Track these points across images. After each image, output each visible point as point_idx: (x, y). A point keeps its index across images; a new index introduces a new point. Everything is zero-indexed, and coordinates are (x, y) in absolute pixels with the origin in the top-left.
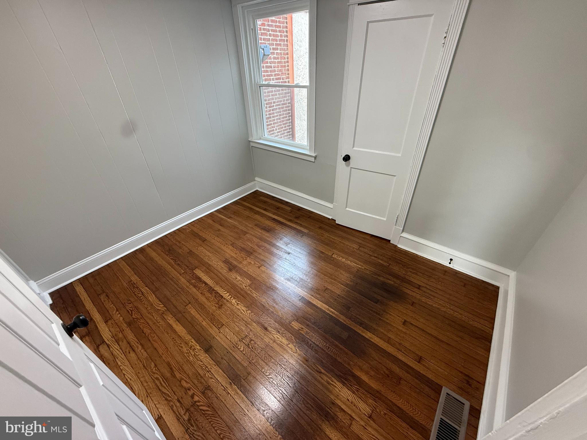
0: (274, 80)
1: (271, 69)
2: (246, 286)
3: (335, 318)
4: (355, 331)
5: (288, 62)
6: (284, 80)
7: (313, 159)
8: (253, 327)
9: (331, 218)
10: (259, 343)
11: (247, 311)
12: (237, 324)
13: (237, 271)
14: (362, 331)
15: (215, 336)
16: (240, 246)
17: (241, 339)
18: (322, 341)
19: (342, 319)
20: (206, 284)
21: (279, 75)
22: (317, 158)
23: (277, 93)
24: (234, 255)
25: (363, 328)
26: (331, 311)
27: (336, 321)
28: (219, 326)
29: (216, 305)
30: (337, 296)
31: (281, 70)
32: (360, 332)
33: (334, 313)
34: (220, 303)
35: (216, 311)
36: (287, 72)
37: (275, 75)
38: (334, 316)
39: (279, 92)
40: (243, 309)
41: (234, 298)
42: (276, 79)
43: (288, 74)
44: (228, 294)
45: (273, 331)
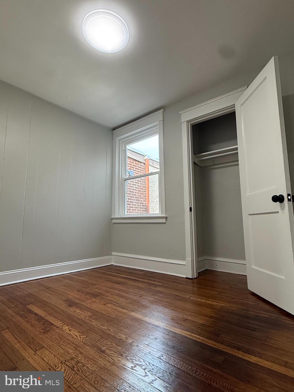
0: (135, 200)
1: (133, 193)
2: (85, 317)
3: (201, 343)
4: (233, 355)
5: (145, 192)
6: (142, 202)
7: (164, 221)
8: (85, 349)
9: (185, 277)
10: (89, 366)
11: (81, 336)
12: (63, 347)
13: (78, 307)
14: (243, 355)
15: (27, 358)
16: (87, 292)
17: (64, 362)
18: (185, 364)
19: (210, 343)
20: (36, 314)
21: (138, 198)
22: (168, 219)
23: (137, 209)
24: (78, 297)
25: (242, 351)
26: (195, 337)
27: (203, 346)
28: (37, 349)
29: (41, 330)
30: (201, 325)
31: (140, 196)
32: (240, 356)
33: (199, 339)
34: (48, 329)
35: (40, 336)
36: (144, 198)
37: (136, 197)
38: (199, 341)
39: (138, 209)
40: (76, 334)
41: (67, 325)
42: (136, 200)
43: (145, 199)
44: (61, 322)
45: (113, 354)
